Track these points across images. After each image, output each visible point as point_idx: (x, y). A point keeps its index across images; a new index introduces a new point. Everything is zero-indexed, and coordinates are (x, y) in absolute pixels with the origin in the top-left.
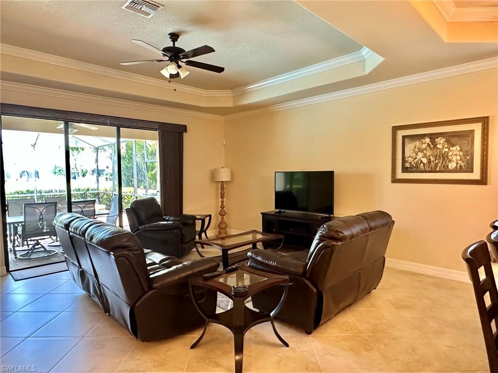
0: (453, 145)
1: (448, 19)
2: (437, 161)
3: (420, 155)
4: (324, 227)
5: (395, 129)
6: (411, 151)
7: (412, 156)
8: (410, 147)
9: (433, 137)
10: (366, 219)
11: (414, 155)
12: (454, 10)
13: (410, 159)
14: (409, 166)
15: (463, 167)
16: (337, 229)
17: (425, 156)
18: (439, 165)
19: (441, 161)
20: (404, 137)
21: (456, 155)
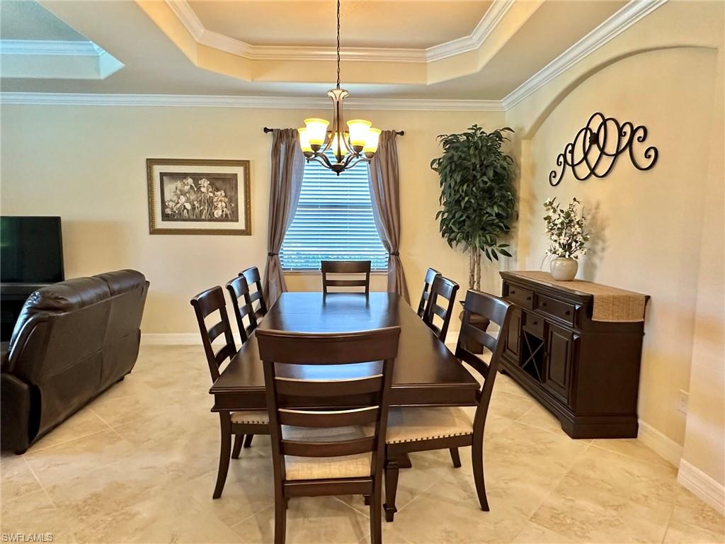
0: (218, 190)
1: (197, 40)
2: (202, 208)
3: (183, 199)
4: (35, 295)
5: (151, 163)
6: (172, 194)
7: (174, 199)
8: (170, 188)
9: (196, 177)
10: (106, 281)
11: (175, 198)
12: (202, 31)
13: (171, 203)
14: (170, 213)
15: (229, 216)
16: (56, 295)
17: (188, 200)
18: (205, 212)
19: (206, 208)
20: (162, 175)
21: (221, 201)
